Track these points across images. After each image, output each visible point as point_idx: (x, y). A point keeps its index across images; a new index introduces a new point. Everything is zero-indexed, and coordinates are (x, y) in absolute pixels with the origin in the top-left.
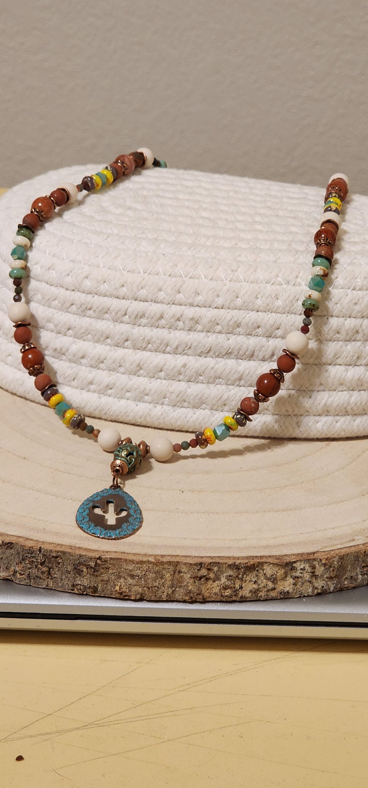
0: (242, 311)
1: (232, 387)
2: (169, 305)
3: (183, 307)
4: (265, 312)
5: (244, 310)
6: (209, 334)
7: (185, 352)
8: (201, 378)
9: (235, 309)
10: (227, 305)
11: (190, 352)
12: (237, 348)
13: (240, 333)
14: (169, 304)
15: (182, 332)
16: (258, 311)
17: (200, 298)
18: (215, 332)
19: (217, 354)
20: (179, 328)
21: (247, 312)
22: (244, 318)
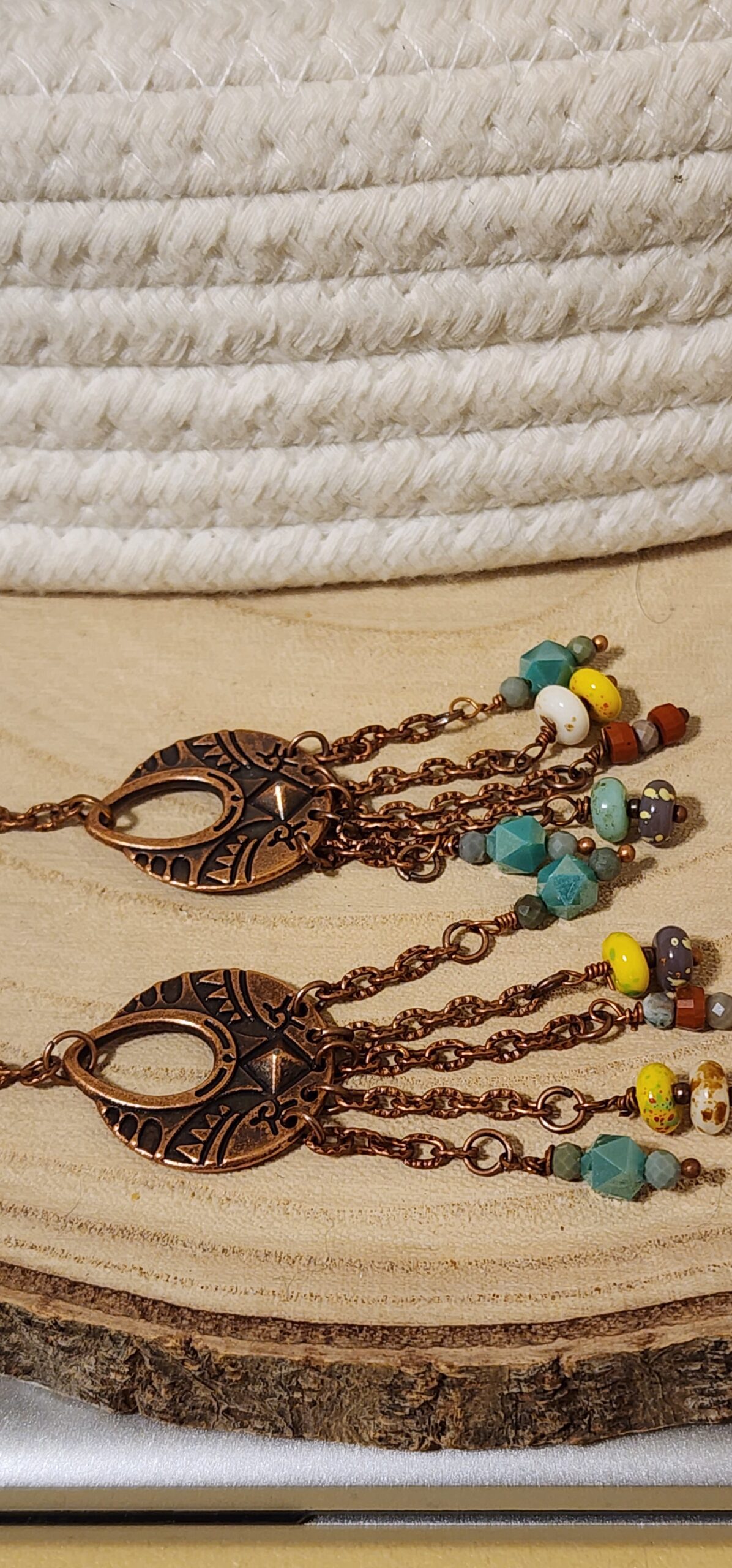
0: (442, 187)
1: (440, 441)
2: (169, 204)
3: (221, 204)
4: (527, 172)
5: (448, 178)
6: (333, 283)
7: (260, 354)
8: (329, 431)
9: (416, 181)
10: (382, 168)
11: (273, 353)
12: (443, 316)
13: (446, 265)
14: (168, 197)
15: (233, 290)
16: (498, 174)
17: (277, 159)
18: (356, 273)
19: (372, 347)
20: (221, 277)
21: (460, 183)
22: (454, 210)
